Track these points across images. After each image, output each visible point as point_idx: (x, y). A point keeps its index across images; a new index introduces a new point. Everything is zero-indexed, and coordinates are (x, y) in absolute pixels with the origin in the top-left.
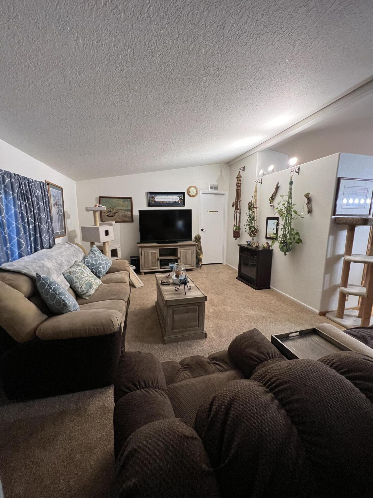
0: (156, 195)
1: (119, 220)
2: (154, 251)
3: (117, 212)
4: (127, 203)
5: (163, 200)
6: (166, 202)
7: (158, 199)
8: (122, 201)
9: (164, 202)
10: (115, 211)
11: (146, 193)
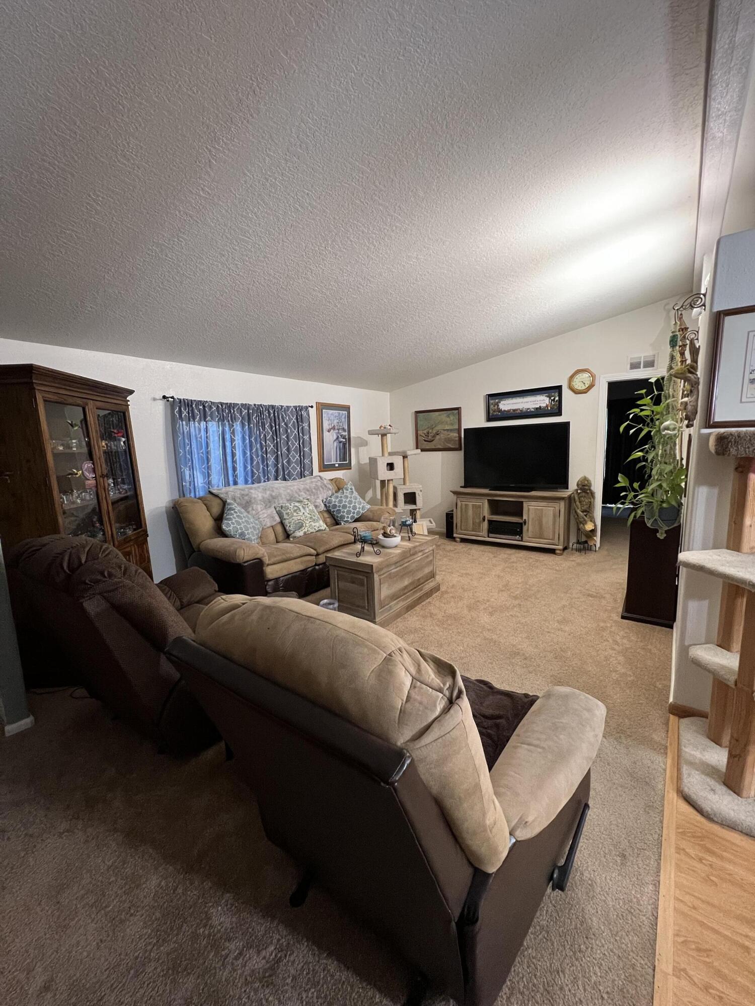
0: (501, 399)
1: (440, 447)
2: (477, 502)
3: (438, 434)
4: (453, 418)
5: (515, 407)
6: (521, 411)
7: (506, 405)
8: (445, 415)
9: (517, 410)
10: (434, 432)
11: (484, 396)
